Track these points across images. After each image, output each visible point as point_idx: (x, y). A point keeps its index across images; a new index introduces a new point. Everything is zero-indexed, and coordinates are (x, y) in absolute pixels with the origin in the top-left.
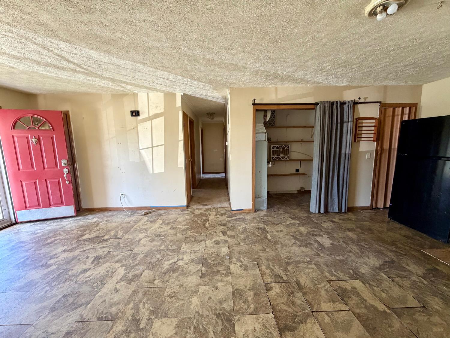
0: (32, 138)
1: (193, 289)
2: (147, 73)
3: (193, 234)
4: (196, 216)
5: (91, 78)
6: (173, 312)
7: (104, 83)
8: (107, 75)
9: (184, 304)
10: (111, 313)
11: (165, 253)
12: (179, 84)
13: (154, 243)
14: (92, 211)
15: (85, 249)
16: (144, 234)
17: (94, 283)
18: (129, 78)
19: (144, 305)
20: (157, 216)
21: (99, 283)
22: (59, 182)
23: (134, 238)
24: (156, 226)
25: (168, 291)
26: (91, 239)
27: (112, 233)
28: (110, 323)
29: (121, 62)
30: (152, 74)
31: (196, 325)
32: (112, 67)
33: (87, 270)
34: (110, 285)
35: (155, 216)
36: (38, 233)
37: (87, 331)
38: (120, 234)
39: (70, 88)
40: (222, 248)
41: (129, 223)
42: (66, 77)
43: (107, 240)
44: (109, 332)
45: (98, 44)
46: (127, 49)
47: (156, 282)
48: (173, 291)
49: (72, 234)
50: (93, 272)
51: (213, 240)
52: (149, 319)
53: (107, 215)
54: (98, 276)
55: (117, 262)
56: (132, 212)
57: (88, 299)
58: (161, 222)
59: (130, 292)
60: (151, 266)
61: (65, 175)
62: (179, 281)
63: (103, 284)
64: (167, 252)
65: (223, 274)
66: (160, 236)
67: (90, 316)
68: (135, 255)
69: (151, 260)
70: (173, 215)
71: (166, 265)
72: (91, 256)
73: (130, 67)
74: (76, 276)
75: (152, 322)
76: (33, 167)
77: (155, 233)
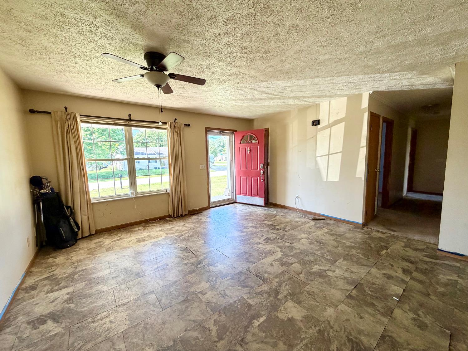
0: (248, 149)
1: (333, 301)
2: (325, 83)
3: (357, 255)
4: (371, 238)
5: (281, 101)
6: (306, 305)
7: (291, 102)
8: (292, 95)
9: (318, 307)
10: (264, 277)
11: (319, 259)
12: (363, 83)
13: (312, 246)
14: (275, 206)
15: (262, 230)
16: (306, 236)
17: (261, 253)
18: (309, 92)
19: (286, 285)
20: (324, 224)
21: (264, 255)
22: (258, 179)
23: (297, 235)
24: (320, 233)
25: (308, 288)
26: (268, 225)
27: (283, 226)
28: (262, 282)
29: (301, 82)
30: (329, 82)
31: (322, 329)
32: (294, 88)
33: (260, 243)
34: (270, 259)
35: (323, 224)
36: (243, 211)
37: (249, 278)
38: (288, 228)
39: (271, 111)
40: (393, 285)
41: (297, 222)
42: (267, 104)
43: (278, 229)
44: (259, 286)
45: (282, 76)
46: (303, 71)
47: (301, 275)
48: (312, 290)
49: (259, 218)
50: (263, 246)
51: (383, 272)
52: (286, 297)
53: (283, 211)
54: (265, 250)
55: (279, 247)
56: (303, 215)
57: (255, 261)
58: (327, 230)
59: (280, 271)
60: (302, 262)
61: (261, 175)
62: (322, 287)
63: (265, 256)
64: (321, 258)
65: (378, 311)
66: (320, 243)
67: (253, 271)
68: (293, 248)
69: (304, 258)
70: (342, 229)
71: (316, 268)
72: (264, 235)
73: (308, 83)
74: (254, 244)
75: (287, 301)
76: (246, 168)
77: (317, 238)
